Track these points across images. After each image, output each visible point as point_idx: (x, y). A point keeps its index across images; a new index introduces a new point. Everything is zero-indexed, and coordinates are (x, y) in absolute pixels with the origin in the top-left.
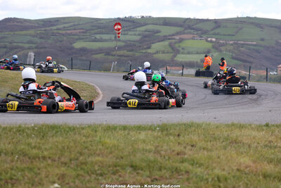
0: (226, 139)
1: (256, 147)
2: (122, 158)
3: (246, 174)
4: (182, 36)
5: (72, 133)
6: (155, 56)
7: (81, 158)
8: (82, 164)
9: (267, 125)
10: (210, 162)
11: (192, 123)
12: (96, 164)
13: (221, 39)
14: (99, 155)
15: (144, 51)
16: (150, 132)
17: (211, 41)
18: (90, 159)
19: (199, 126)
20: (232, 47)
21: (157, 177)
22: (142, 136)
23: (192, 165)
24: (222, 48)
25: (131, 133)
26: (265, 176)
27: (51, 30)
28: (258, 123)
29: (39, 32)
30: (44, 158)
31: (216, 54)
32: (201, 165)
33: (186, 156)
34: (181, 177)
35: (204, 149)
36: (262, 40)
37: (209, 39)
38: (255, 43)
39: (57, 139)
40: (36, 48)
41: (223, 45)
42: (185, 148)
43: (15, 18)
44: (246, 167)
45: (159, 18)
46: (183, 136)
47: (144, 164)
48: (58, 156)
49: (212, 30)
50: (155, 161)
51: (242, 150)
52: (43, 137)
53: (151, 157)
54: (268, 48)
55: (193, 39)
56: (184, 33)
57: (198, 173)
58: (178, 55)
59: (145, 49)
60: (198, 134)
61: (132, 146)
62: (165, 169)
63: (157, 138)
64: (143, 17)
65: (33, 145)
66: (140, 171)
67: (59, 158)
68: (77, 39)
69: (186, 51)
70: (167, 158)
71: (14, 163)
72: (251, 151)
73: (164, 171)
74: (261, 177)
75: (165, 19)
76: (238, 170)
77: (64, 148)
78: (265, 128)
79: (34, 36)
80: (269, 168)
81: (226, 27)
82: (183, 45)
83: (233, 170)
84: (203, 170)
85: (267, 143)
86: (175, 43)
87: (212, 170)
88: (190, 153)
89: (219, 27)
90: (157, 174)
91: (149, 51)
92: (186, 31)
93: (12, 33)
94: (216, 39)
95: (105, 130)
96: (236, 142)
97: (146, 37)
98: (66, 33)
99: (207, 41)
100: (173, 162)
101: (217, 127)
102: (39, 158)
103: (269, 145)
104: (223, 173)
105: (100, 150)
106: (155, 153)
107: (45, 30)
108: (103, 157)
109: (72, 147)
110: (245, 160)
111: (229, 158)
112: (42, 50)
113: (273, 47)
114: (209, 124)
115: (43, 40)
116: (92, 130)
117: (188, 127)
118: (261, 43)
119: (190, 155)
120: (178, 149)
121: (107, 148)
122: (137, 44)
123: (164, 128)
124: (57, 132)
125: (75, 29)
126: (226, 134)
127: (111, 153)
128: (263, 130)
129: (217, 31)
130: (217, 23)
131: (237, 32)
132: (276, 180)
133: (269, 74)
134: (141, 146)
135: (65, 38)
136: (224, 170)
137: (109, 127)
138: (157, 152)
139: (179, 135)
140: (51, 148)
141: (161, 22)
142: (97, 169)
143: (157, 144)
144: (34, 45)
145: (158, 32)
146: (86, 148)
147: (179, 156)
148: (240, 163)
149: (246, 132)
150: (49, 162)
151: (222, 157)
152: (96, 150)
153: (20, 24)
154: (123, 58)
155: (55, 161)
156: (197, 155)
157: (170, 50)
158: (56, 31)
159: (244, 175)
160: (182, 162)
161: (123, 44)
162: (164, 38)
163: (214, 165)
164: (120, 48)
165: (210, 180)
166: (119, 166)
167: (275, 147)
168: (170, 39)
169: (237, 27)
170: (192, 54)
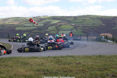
4: (61, 24)
6: (50, 32)
13: (77, 24)
15: (45, 30)
17: (73, 25)
20: (81, 28)
24: (78, 28)
27: (6, 23)
36: (94, 24)
37: (72, 24)
38: (91, 25)
41: (78, 27)
45: (51, 17)
49: (73, 21)
54: (97, 27)
55: (65, 24)
56: (62, 22)
58: (59, 32)
59: (45, 29)
64: (44, 16)
68: (17, 26)
69: (62, 30)
75: (53, 17)
81: (79, 19)
82: (61, 27)
86: (58, 27)
89: (76, 19)
91: (47, 30)
92: (62, 21)
94: (75, 24)
97: (45, 24)
98: (12, 24)
99: (71, 25)
107: (3, 23)
112: (2, 31)
113: (98, 27)
115: (3, 27)
118: (94, 25)
122: (42, 28)
125: (16, 22)
129: (75, 21)
130: (75, 18)
131: (83, 21)
145: (51, 22)
157: (56, 29)
158: (8, 23)
161: (36, 28)
162: (54, 25)
164: (34, 29)
168: (56, 25)
169: (83, 19)
170: (65, 31)
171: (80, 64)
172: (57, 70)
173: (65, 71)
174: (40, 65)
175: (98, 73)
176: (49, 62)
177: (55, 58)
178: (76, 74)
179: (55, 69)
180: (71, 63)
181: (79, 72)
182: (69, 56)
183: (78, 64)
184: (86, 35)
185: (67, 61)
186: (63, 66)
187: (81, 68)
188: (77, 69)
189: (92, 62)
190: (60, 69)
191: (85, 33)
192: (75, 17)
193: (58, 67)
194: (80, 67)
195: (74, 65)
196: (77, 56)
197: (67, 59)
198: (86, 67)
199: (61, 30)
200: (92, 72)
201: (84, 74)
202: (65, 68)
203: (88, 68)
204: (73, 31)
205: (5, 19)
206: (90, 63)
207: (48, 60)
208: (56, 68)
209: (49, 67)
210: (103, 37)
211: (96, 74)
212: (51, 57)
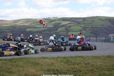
4: (70, 25)
6: (59, 33)
13: (86, 25)
15: (55, 31)
17: (82, 26)
20: (90, 29)
24: (87, 29)
27: (17, 24)
29: (12, 25)
36: (103, 25)
37: (81, 26)
38: (100, 26)
41: (87, 28)
45: (61, 18)
49: (82, 22)
54: (105, 28)
55: (75, 26)
58: (69, 33)
64: (54, 18)
68: (28, 28)
69: (72, 31)
79: (10, 27)
81: (88, 20)
82: (70, 28)
86: (68, 28)
89: (85, 20)
91: (57, 31)
92: (72, 23)
93: (1, 26)
94: (84, 25)
97: (55, 25)
98: (23, 25)
99: (80, 26)
107: (14, 24)
113: (107, 28)
115: (14, 29)
118: (103, 26)
122: (52, 29)
125: (26, 24)
129: (84, 22)
130: (84, 19)
131: (92, 23)
135: (23, 27)
141: (62, 19)
144: (10, 31)
145: (60, 23)
153: (4, 22)
157: (66, 30)
158: (19, 25)
161: (46, 29)
162: (63, 26)
168: (65, 26)
169: (92, 20)
170: (75, 32)
171: (89, 64)
172: (66, 70)
173: (75, 71)
174: (50, 65)
175: (107, 73)
176: (59, 62)
177: (64, 58)
178: (85, 74)
179: (64, 69)
180: (80, 63)
181: (88, 72)
182: (78, 56)
183: (87, 64)
184: (95, 36)
185: (76, 62)
186: (72, 66)
187: (90, 69)
188: (86, 69)
189: (101, 62)
190: (70, 69)
191: (94, 34)
192: (84, 18)
193: (68, 67)
194: (89, 67)
195: (83, 65)
196: (86, 56)
197: (76, 60)
198: (95, 67)
199: (70, 31)
200: (100, 72)
201: (93, 74)
202: (74, 68)
203: (97, 69)
204: (82, 32)
205: (17, 21)
206: (99, 63)
207: (58, 60)
208: (66, 68)
209: (58, 67)
210: (112, 37)
211: (105, 74)
212: (60, 57)
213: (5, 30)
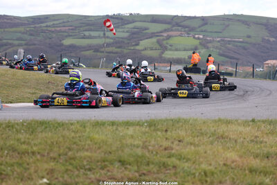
0: (213, 134)
1: (243, 142)
2: (110, 153)
3: (232, 168)
4: (170, 33)
5: (61, 129)
6: (143, 52)
7: (70, 153)
8: (71, 159)
9: (253, 121)
10: (197, 157)
11: (179, 119)
12: (85, 159)
13: (207, 36)
14: (87, 150)
15: (132, 48)
16: (138, 128)
17: (198, 38)
18: (78, 155)
19: (186, 121)
20: (219, 44)
21: (145, 172)
22: (131, 131)
23: (180, 160)
24: (210, 45)
25: (119, 129)
26: (251, 171)
27: (41, 27)
28: (244, 119)
29: (28, 29)
30: (33, 153)
31: (203, 51)
32: (188, 160)
33: (173, 151)
34: (168, 171)
35: (191, 144)
36: (249, 37)
37: (197, 36)
38: (241, 40)
39: (47, 135)
40: (26, 45)
41: (210, 42)
42: (173, 143)
43: (4, 15)
44: (233, 162)
46: (171, 132)
47: (132, 159)
48: (47, 151)
49: (199, 27)
50: (143, 156)
51: (228, 145)
52: (32, 132)
53: (139, 152)
54: (255, 44)
55: (181, 36)
56: (172, 30)
57: (186, 168)
58: (166, 52)
59: (133, 45)
60: (186, 129)
61: (120, 141)
62: (153, 163)
63: (144, 133)
64: (131, 14)
65: (22, 140)
66: (128, 166)
67: (48, 153)
68: (66, 36)
69: (173, 48)
70: (154, 153)
71: (4, 158)
72: (238, 146)
73: (152, 166)
74: (247, 172)
75: (153, 16)
76: (225, 165)
77: (52, 143)
78: (251, 123)
79: (23, 33)
80: (256, 163)
81: (213, 24)
82: (171, 41)
83: (219, 165)
84: (190, 165)
85: (253, 138)
86: (164, 40)
87: (199, 165)
88: (177, 148)
89: (206, 24)
90: (144, 169)
91: (138, 48)
92: (174, 28)
93: (2, 30)
94: (204, 36)
95: (93, 126)
96: (223, 138)
97: (133, 33)
98: (56, 30)
99: (194, 37)
100: (160, 157)
101: (204, 122)
102: (28, 153)
103: (255, 140)
104: (210, 168)
105: (89, 145)
106: (143, 148)
107: (35, 27)
108: (91, 152)
109: (61, 142)
110: (232, 155)
111: (216, 153)
112: (32, 47)
113: (259, 44)
114: (196, 120)
115: (32, 37)
116: (81, 126)
117: (176, 123)
118: (248, 40)
119: (177, 150)
120: (165, 144)
121: (96, 144)
122: (126, 41)
123: (152, 124)
124: (46, 127)
125: (64, 26)
126: (212, 129)
127: (99, 148)
128: (249, 126)
129: (203, 28)
130: (205, 20)
132: (262, 174)
133: (255, 70)
134: (129, 141)
135: (54, 35)
136: (210, 165)
137: (98, 122)
138: (145, 147)
139: (166, 131)
140: (40, 144)
141: (149, 19)
142: (85, 163)
143: (145, 140)
144: (23, 42)
145: (146, 29)
146: (75, 143)
147: (167, 151)
148: (227, 158)
149: (233, 127)
150: (39, 157)
151: (208, 152)
152: (85, 145)
153: (9, 21)
154: (112, 54)
155: (44, 156)
156: (183, 150)
157: (158, 47)
158: (45, 28)
159: (231, 170)
160: (169, 157)
161: (112, 41)
162: (152, 35)
163: (201, 160)
164: (108, 45)
165: (197, 174)
166: (107, 161)
167: (261, 142)
168: (158, 36)
169: (224, 24)
170: (180, 50)
191: (227, 57)
192: (203, 19)
199: (169, 47)
205: (39, 19)
213: (11, 39)
